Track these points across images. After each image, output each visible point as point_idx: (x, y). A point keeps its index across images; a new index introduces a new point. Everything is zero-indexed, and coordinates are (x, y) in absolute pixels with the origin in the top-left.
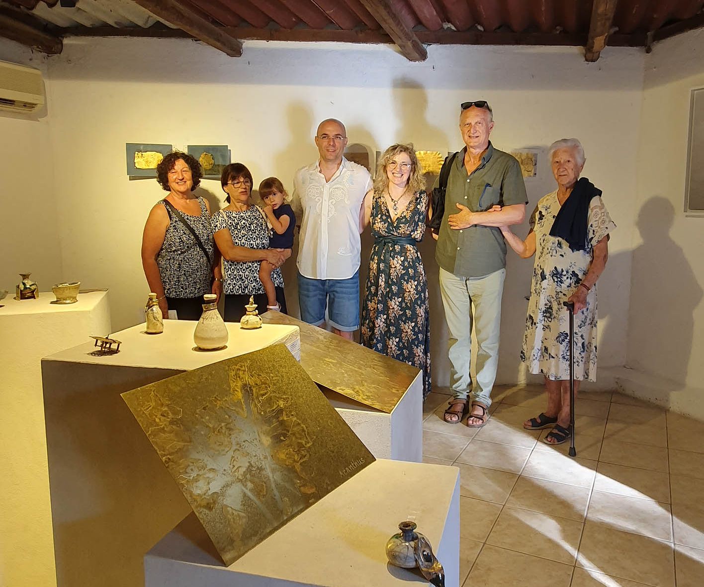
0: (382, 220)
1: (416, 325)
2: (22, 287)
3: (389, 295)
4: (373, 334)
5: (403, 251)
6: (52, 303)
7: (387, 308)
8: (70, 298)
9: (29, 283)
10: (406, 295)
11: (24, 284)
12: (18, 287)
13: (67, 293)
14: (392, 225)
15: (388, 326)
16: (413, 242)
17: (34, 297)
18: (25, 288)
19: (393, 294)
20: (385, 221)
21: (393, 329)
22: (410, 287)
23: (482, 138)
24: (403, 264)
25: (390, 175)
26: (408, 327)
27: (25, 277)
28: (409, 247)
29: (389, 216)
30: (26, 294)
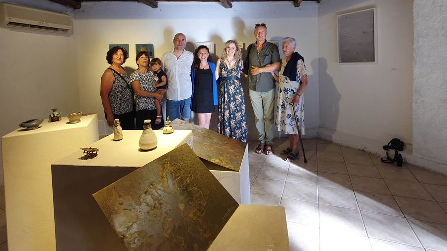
0: (225, 70)
1: (242, 113)
2: (52, 116)
3: (230, 102)
4: (224, 118)
5: (234, 83)
6: (67, 123)
7: (229, 107)
8: (76, 120)
9: (56, 113)
10: (237, 101)
11: (54, 114)
12: (50, 116)
13: (75, 118)
14: (229, 72)
15: (230, 115)
16: (237, 79)
17: (58, 120)
18: (54, 116)
19: (232, 101)
20: (226, 71)
21: (232, 116)
22: (238, 97)
23: (264, 37)
24: (234, 88)
25: (227, 52)
26: (238, 115)
27: (54, 110)
28: (236, 81)
29: (228, 68)
30: (54, 119)
